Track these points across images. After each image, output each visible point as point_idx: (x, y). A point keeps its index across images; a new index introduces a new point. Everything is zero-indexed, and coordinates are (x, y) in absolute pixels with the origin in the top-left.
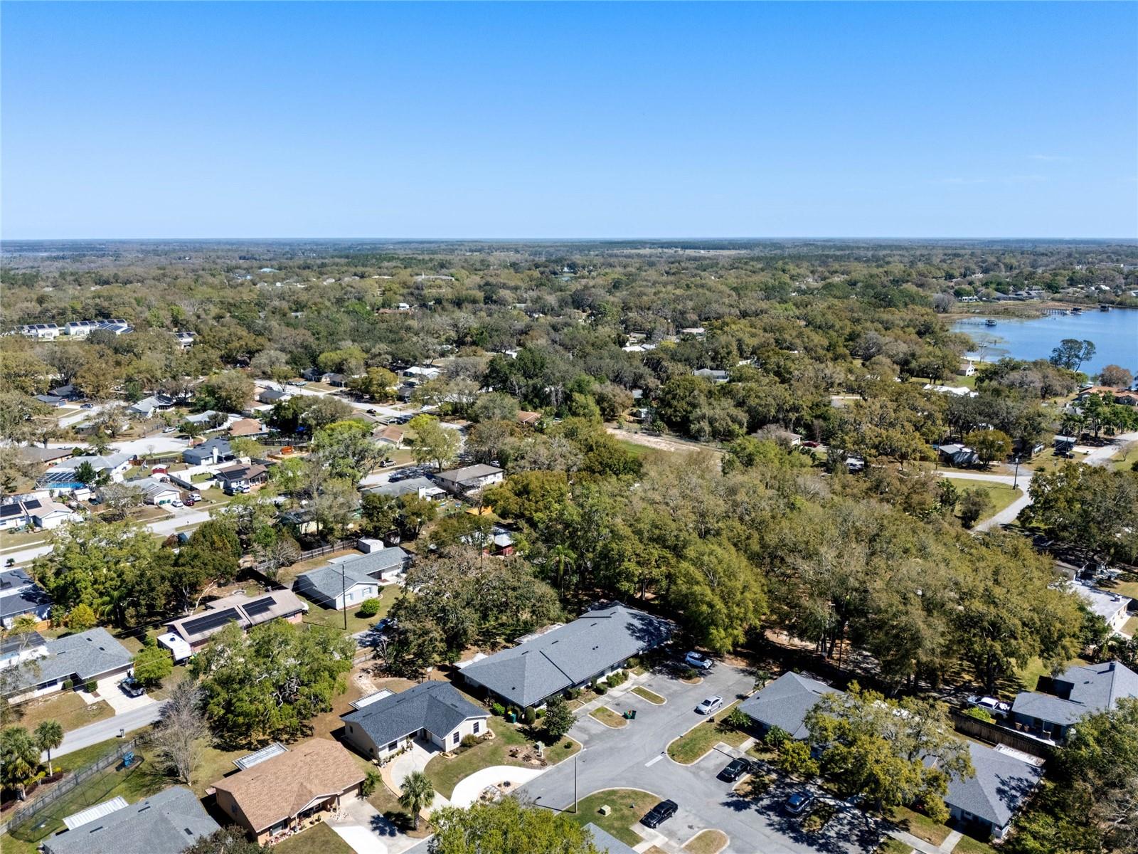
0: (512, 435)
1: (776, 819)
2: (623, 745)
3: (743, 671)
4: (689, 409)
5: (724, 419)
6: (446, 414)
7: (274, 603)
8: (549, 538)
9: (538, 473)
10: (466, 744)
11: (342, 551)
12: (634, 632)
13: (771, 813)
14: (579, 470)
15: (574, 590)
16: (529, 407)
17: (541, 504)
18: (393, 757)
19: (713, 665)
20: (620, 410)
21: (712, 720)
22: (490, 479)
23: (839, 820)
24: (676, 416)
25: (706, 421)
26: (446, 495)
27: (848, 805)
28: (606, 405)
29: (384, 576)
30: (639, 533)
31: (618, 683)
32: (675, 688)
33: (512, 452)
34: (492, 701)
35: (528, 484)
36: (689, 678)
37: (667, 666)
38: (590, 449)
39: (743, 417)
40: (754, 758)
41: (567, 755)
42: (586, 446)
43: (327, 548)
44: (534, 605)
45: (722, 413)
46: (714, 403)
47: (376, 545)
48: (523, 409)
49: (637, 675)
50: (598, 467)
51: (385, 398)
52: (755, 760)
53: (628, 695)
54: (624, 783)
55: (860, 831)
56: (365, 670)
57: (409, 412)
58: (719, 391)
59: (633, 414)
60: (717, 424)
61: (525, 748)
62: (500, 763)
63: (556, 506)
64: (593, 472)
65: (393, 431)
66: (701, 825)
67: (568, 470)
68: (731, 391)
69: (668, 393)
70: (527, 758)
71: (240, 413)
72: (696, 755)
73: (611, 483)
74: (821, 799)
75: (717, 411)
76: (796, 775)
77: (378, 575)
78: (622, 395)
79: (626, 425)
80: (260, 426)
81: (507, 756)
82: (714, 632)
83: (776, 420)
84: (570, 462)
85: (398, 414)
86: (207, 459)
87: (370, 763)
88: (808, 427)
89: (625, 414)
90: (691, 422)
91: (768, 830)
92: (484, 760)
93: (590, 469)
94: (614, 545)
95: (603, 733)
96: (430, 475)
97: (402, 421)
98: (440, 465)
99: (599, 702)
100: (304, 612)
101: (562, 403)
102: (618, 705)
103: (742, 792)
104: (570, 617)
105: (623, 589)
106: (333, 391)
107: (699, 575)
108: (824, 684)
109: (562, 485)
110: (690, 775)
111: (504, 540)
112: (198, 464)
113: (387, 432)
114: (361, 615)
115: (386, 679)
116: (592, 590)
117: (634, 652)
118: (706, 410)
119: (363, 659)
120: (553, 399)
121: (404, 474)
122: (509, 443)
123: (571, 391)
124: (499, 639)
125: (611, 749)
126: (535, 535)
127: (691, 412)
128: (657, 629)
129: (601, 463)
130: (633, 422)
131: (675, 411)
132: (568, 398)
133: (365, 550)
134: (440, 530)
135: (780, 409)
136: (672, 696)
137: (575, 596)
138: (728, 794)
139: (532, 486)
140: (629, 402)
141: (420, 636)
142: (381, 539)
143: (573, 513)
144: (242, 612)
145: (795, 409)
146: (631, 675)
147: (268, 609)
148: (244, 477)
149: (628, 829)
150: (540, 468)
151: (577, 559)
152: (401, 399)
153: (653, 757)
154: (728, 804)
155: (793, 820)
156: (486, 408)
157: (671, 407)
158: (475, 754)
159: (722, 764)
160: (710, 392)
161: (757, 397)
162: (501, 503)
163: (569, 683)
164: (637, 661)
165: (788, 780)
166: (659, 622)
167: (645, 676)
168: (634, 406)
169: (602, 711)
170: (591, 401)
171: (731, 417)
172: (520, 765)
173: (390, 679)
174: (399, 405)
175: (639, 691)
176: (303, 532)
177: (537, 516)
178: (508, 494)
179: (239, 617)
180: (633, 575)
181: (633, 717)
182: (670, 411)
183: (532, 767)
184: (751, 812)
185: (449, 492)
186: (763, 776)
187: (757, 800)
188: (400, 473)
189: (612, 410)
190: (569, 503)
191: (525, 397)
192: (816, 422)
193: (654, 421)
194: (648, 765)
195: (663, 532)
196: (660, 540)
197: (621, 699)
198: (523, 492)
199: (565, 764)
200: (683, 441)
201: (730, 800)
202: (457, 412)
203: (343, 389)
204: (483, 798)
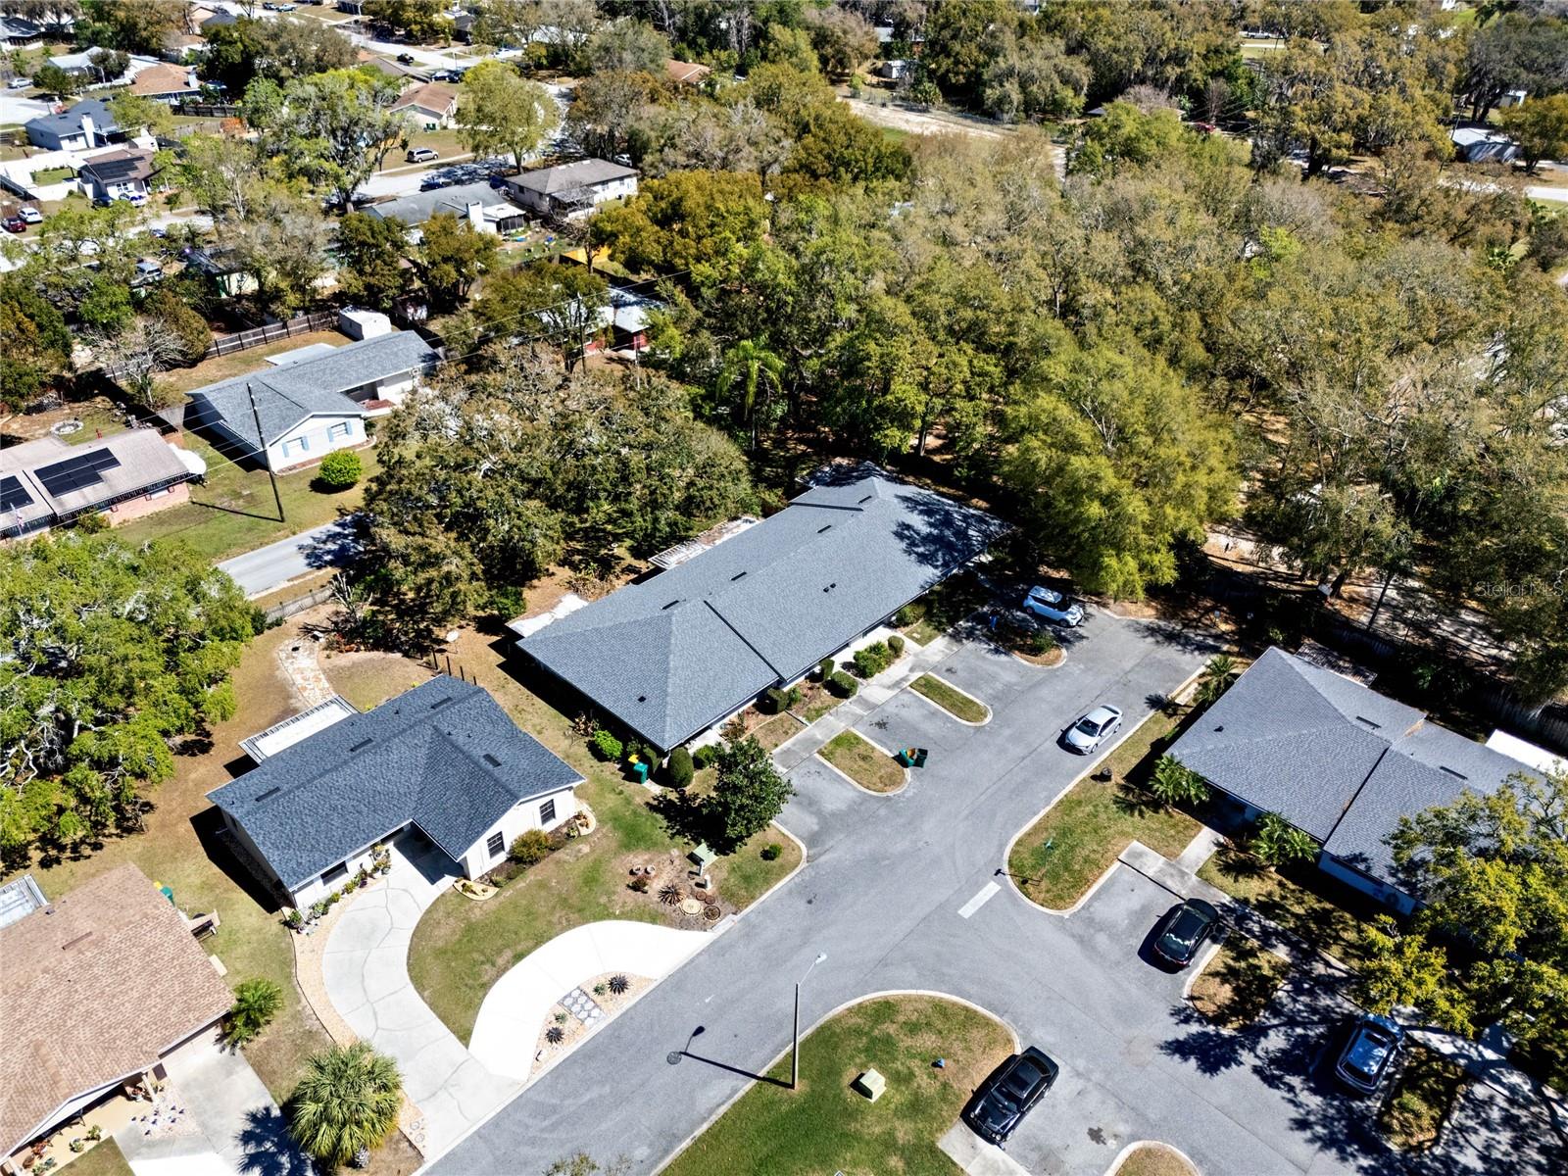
0: (653, 100)
1: (1314, 1101)
2: (901, 845)
3: (1152, 631)
4: (982, 58)
5: (1048, 78)
6: (539, 67)
7: (114, 462)
8: (725, 322)
9: (702, 175)
10: (524, 857)
11: (308, 335)
12: (913, 544)
13: (1295, 1081)
14: (785, 171)
15: (778, 431)
16: (689, 54)
17: (708, 244)
18: (333, 900)
19: (1087, 617)
20: (855, 62)
21: (1102, 777)
22: (613, 191)
23: (1479, 1106)
24: (957, 74)
25: (1015, 81)
26: (527, 220)
27: (1490, 1055)
28: (829, 50)
29: (383, 393)
30: (923, 315)
31: (880, 668)
32: (1009, 677)
33: (653, 134)
34: (594, 723)
35: (680, 200)
36: (1035, 651)
37: (982, 619)
38: (804, 129)
39: (1083, 73)
40: (1221, 894)
41: (768, 879)
42: (796, 124)
43: (273, 329)
44: (691, 484)
45: (1046, 66)
46: (1029, 45)
47: (374, 324)
48: (678, 57)
49: (920, 642)
50: (821, 165)
51: (430, 35)
52: (1226, 899)
53: (905, 698)
54: (911, 974)
55: (1543, 1150)
56: (308, 631)
57: (473, 62)
58: (1039, 22)
59: (876, 72)
60: (1034, 88)
61: (665, 865)
62: (605, 914)
63: (739, 247)
64: (815, 176)
65: (434, 93)
66: (1123, 1129)
67: (763, 172)
68: (1062, 22)
69: (944, 27)
70: (670, 895)
71: (154, 53)
72: (1081, 883)
73: (853, 202)
74: (1417, 1035)
75: (1038, 61)
76: (1336, 950)
77: (368, 393)
78: (859, 33)
79: (864, 90)
80: (185, 78)
81: (621, 889)
82: (1113, 562)
83: (1142, 80)
84: (766, 156)
85: (453, 65)
86: (73, 138)
87: (276, 917)
88: (1198, 96)
89: (861, 71)
90: (984, 84)
91: (1299, 1144)
92: (564, 902)
93: (806, 168)
94: (872, 347)
95: (854, 808)
96: (497, 180)
97: (454, 77)
98: (518, 161)
99: (839, 719)
100: (195, 480)
101: (748, 46)
102: (882, 725)
103: (1209, 1008)
104: (771, 498)
105: (887, 443)
106: (342, 22)
107: (1083, 431)
108: (1357, 681)
109: (751, 202)
110: (1069, 947)
111: (633, 318)
112: (55, 147)
113: (422, 95)
114: (321, 486)
115: (353, 656)
116: (814, 430)
117: (915, 592)
118: (1013, 59)
119: (308, 601)
120: (734, 39)
121: (454, 176)
122: (648, 117)
123: (766, 22)
124: (620, 550)
125: (875, 859)
126: (695, 314)
127: (986, 64)
128: (962, 534)
129: (828, 157)
130: (878, 85)
131: (957, 62)
132: (760, 35)
133: (353, 333)
134: (495, 298)
135: (1150, 59)
136: (1005, 698)
137: (780, 443)
138: (1176, 1012)
139: (689, 204)
140: (872, 48)
141: (422, 566)
142: (384, 311)
143: (777, 266)
144: (33, 487)
145: (1177, 58)
146: (910, 645)
147: (97, 479)
148: (132, 174)
149: (933, 1151)
150: (706, 167)
151: (787, 370)
152: (460, 36)
153: (978, 886)
154: (1180, 1048)
155: (1356, 1104)
156: (607, 50)
157: (948, 56)
158: (542, 885)
159: (1145, 910)
160: (1022, 24)
161: (1109, 33)
162: (624, 239)
163: (772, 678)
164: (921, 610)
165: (1319, 969)
166: (965, 517)
167: (940, 644)
168: (877, 57)
169: (845, 741)
170: (803, 40)
171: (1060, 73)
172: (654, 919)
173: (363, 655)
174: (458, 48)
175: (928, 687)
176: (234, 291)
177: (701, 271)
178: (641, 220)
179: (23, 499)
180: (913, 416)
181: (919, 763)
182: (946, 63)
183: (684, 923)
184: (1240, 1076)
185: (531, 213)
186: (1252, 953)
187: (1254, 1033)
188: (445, 175)
189: (841, 62)
190: (765, 239)
191: (682, 33)
192: (1212, 84)
193: (918, 81)
194: (967, 911)
195: (983, 315)
196: (973, 334)
197: (891, 709)
198: (670, 215)
199: (763, 911)
200: (968, 122)
201: (1183, 1032)
202: (557, 61)
203: (359, 17)
204: (554, 1036)
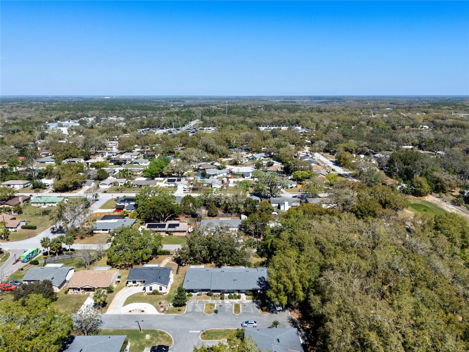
2: (196, 320)
7: (178, 226)
11: (235, 217)
12: (261, 281)
18: (133, 286)
31: (232, 298)
32: (253, 311)
41: (175, 313)
43: (229, 214)
49: (247, 299)
53: (231, 304)
54: (172, 332)
56: (173, 257)
62: (152, 304)
70: (162, 307)
72: (210, 339)
80: (278, 168)
81: (158, 303)
92: (151, 300)
95: (199, 313)
99: (216, 302)
102: (220, 306)
117: (251, 289)
125: (191, 319)
136: (246, 314)
144: (167, 226)
146: (244, 298)
147: (175, 228)
163: (209, 288)
164: (251, 293)
167: (250, 301)
169: (212, 305)
175: (237, 305)
179: (164, 227)
194: (190, 332)
197: (226, 305)
199: (169, 315)
204: (130, 311)
